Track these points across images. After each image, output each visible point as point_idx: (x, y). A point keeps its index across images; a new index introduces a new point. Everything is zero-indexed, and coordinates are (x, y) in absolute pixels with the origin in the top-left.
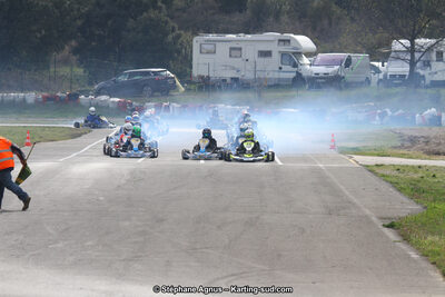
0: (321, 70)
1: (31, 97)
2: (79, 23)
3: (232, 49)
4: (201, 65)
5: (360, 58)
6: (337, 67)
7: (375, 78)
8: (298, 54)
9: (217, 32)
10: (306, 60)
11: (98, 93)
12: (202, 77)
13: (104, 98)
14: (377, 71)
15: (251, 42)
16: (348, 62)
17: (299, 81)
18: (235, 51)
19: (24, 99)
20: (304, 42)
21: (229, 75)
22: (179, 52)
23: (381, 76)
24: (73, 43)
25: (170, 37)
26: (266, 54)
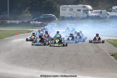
0: (94, 14)
1: (17, 22)
2: (30, 2)
3: (70, 9)
4: (62, 13)
5: (104, 11)
6: (98, 14)
7: (108, 17)
8: (88, 10)
9: (66, 5)
10: (90, 12)
11: (35, 21)
12: (62, 16)
13: (37, 22)
14: (109, 15)
15: (75, 7)
16: (101, 12)
17: (88, 17)
18: (71, 10)
19: (16, 22)
20: (89, 7)
21: (69, 16)
22: (56, 10)
23: (110, 16)
24: (29, 8)
25: (54, 6)
26: (79, 10)
